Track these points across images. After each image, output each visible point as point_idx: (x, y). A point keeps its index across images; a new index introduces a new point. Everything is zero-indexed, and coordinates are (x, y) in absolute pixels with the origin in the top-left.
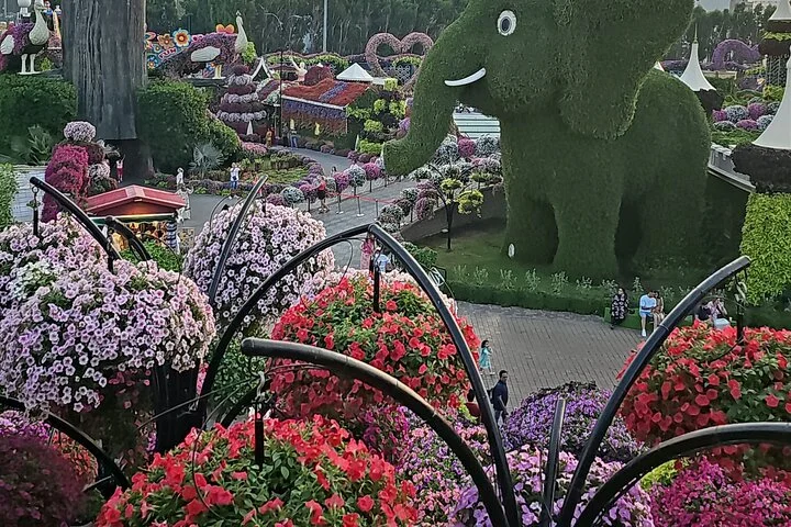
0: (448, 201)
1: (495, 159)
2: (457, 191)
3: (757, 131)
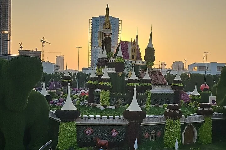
3: (61, 106)
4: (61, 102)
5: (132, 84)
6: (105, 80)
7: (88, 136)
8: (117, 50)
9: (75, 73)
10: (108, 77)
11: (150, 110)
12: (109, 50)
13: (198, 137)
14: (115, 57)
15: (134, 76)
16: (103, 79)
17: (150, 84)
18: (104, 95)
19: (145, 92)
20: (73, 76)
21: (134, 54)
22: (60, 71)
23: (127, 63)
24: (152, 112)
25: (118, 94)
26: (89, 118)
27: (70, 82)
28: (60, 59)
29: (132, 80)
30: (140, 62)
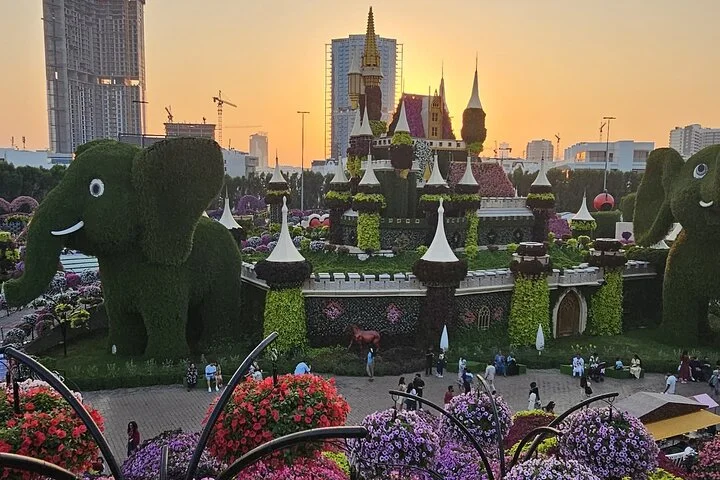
0: (62, 321)
1: (96, 286)
2: (68, 313)
3: (268, 252)
4: (265, 242)
5: (434, 198)
6: (367, 189)
7: (331, 322)
8: (396, 117)
9: (297, 174)
10: (374, 181)
11: (477, 258)
12: (375, 116)
13: (589, 319)
14: (391, 133)
15: (436, 179)
16: (363, 186)
17: (476, 197)
18: (366, 226)
19: (463, 214)
20: (292, 180)
21: (438, 125)
22: (259, 170)
23: (419, 146)
24: (481, 262)
25: (399, 221)
26: (332, 279)
27: (285, 194)
28: (260, 140)
29: (434, 186)
30: (450, 144)
